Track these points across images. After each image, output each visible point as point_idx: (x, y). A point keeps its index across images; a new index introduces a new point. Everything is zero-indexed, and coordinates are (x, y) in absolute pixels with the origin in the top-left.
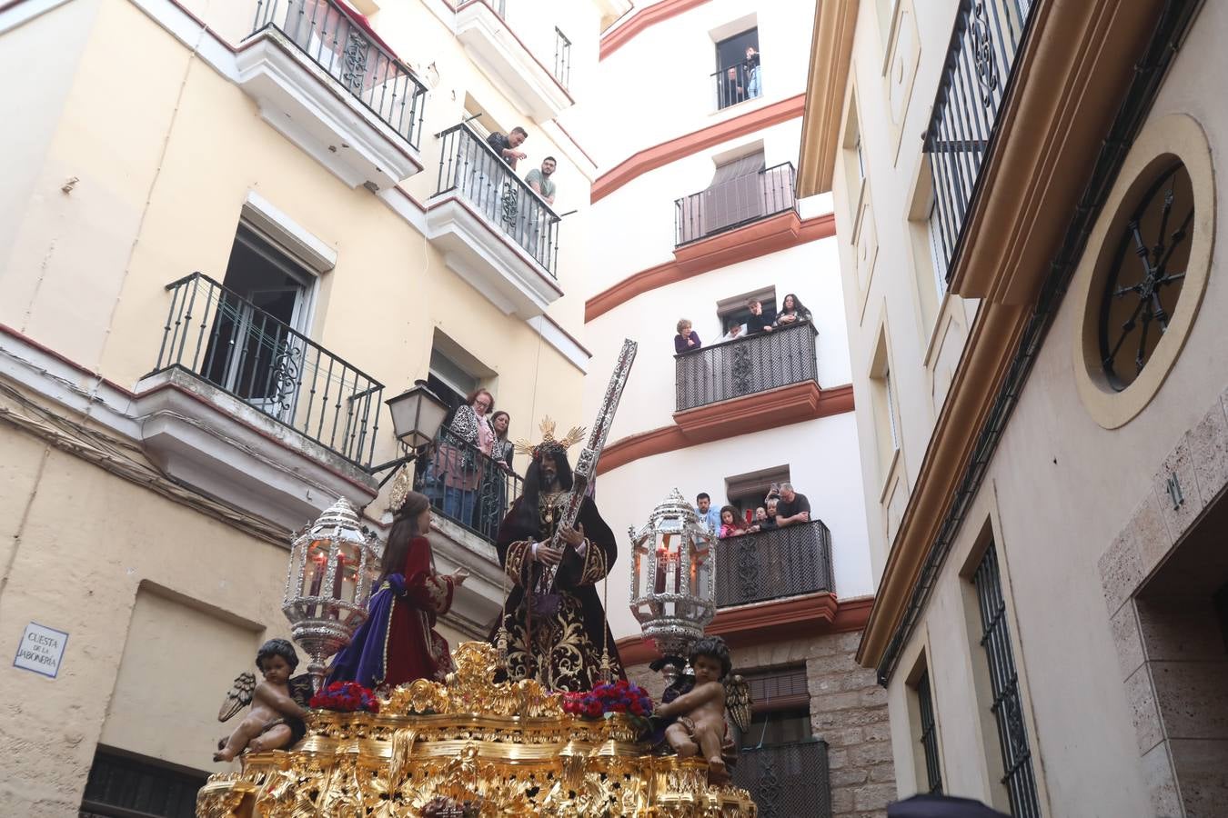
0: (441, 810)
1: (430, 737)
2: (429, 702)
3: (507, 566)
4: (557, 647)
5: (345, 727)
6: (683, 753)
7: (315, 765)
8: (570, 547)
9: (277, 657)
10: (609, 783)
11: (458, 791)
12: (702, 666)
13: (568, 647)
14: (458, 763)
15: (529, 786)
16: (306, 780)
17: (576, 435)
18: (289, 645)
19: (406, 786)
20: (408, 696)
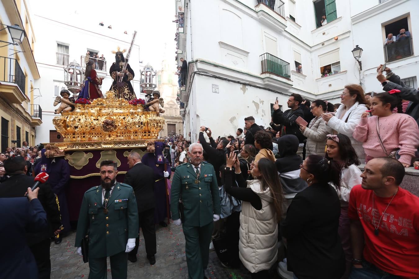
0: (107, 122)
1: (103, 109)
2: (102, 102)
3: (112, 77)
5: (84, 107)
6: (152, 111)
7: (79, 114)
8: (125, 73)
10: (139, 116)
11: (110, 118)
12: (155, 96)
13: (126, 92)
14: (109, 113)
15: (123, 117)
16: (77, 117)
17: (125, 51)
18: (68, 91)
19: (99, 118)
20: (97, 101)
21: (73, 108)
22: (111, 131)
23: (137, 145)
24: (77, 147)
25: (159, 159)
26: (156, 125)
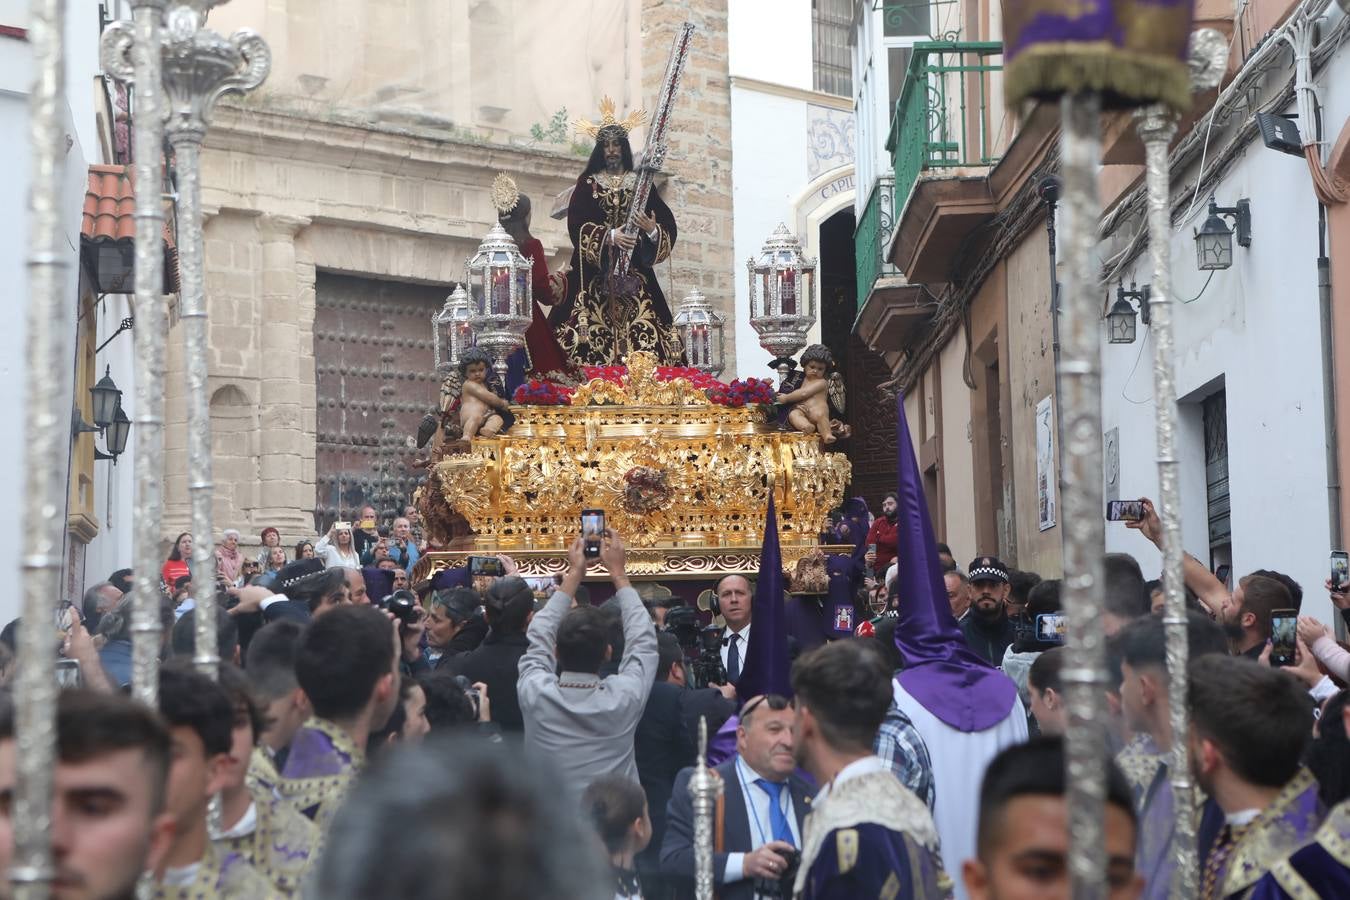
1: (609, 421)
2: (606, 395)
4: (634, 323)
5: (545, 416)
8: (643, 233)
9: (482, 364)
10: (753, 453)
11: (651, 462)
12: (813, 368)
13: (644, 322)
14: (648, 442)
15: (687, 454)
16: (532, 456)
17: (637, 119)
19: (601, 457)
20: (590, 391)
21: (509, 420)
22: (652, 510)
23: (749, 564)
24: (537, 568)
25: (842, 622)
26: (820, 488)
